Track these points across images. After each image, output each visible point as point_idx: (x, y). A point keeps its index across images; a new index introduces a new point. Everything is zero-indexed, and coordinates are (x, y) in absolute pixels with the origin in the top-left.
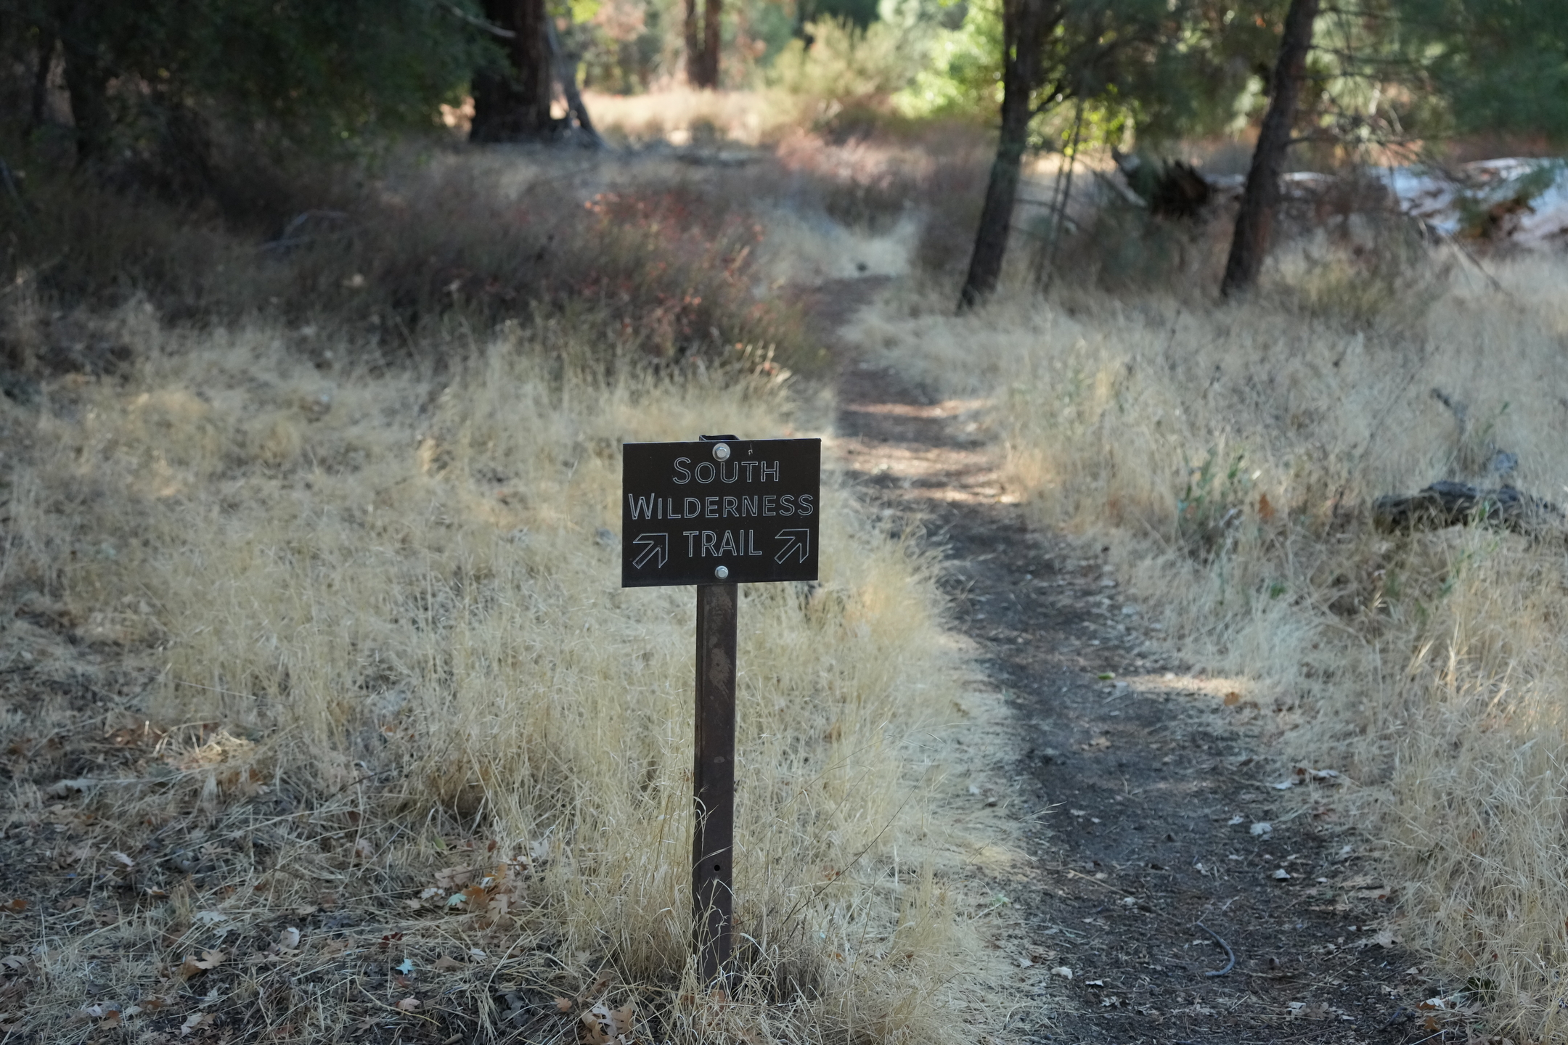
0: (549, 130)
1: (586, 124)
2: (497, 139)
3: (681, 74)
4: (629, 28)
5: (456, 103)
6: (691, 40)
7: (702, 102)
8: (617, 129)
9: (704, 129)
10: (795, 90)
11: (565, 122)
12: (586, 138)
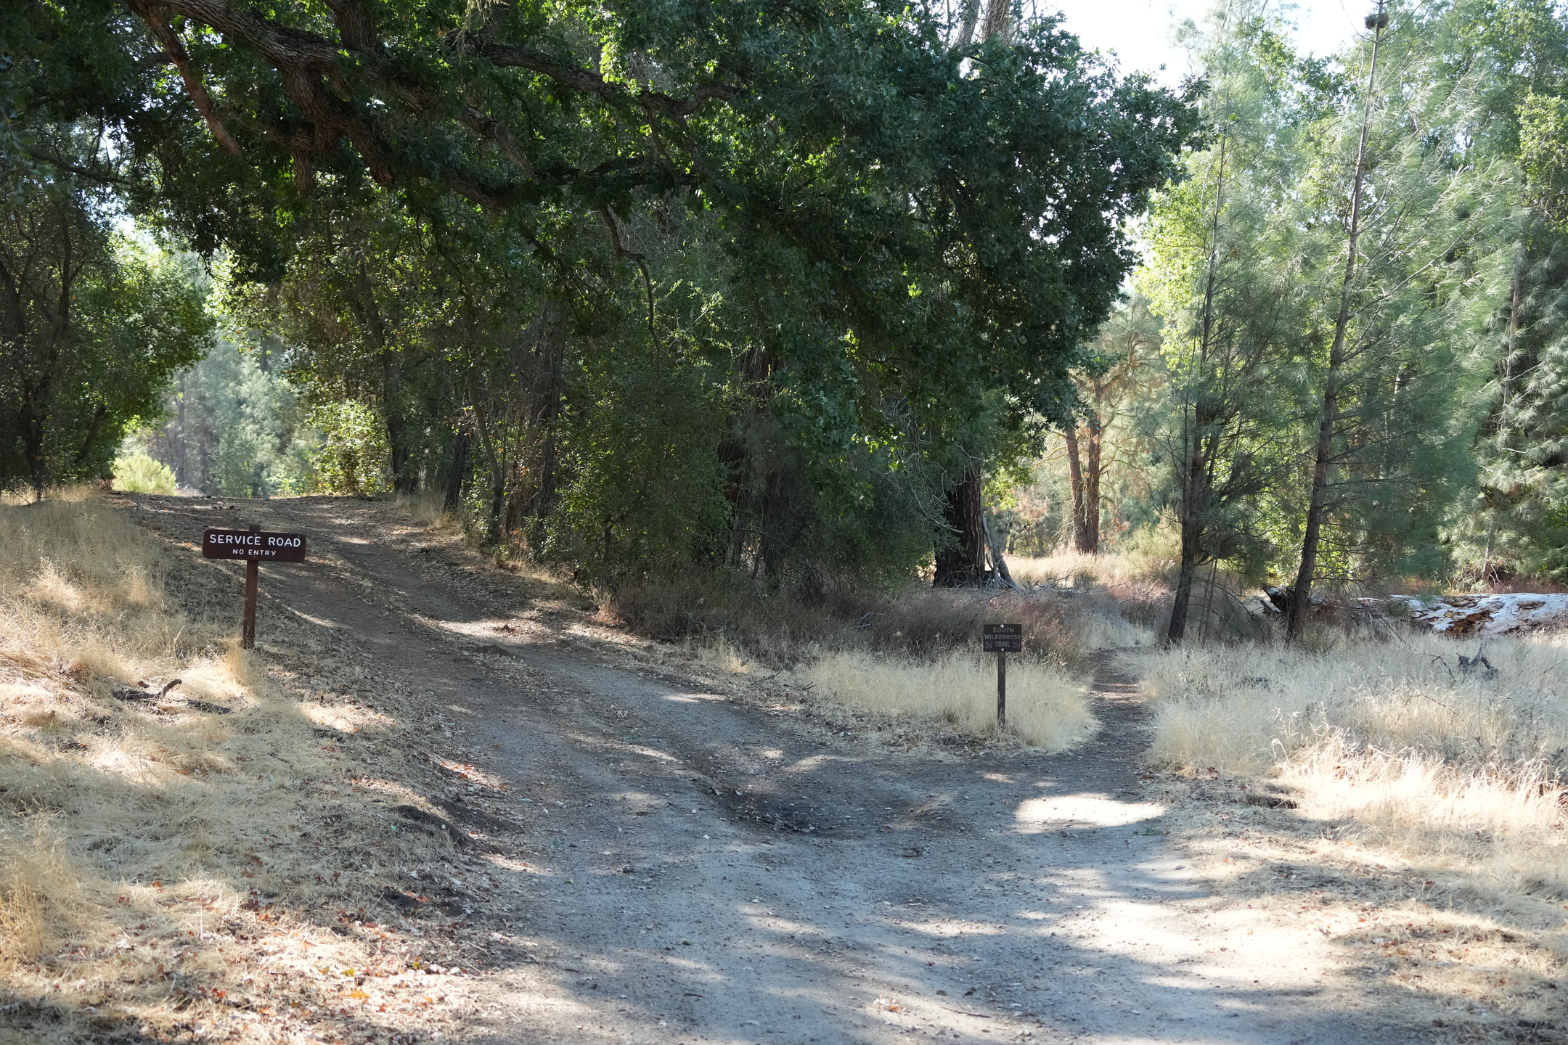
0: (982, 578)
1: (1005, 575)
2: (951, 585)
3: (1072, 544)
4: (1040, 514)
5: (925, 564)
6: (1079, 521)
7: (1085, 561)
8: (1027, 580)
9: (1084, 579)
10: (1146, 553)
11: (993, 572)
12: (1005, 583)
